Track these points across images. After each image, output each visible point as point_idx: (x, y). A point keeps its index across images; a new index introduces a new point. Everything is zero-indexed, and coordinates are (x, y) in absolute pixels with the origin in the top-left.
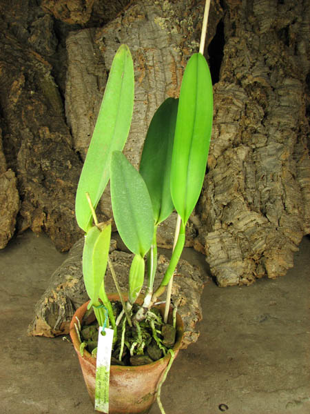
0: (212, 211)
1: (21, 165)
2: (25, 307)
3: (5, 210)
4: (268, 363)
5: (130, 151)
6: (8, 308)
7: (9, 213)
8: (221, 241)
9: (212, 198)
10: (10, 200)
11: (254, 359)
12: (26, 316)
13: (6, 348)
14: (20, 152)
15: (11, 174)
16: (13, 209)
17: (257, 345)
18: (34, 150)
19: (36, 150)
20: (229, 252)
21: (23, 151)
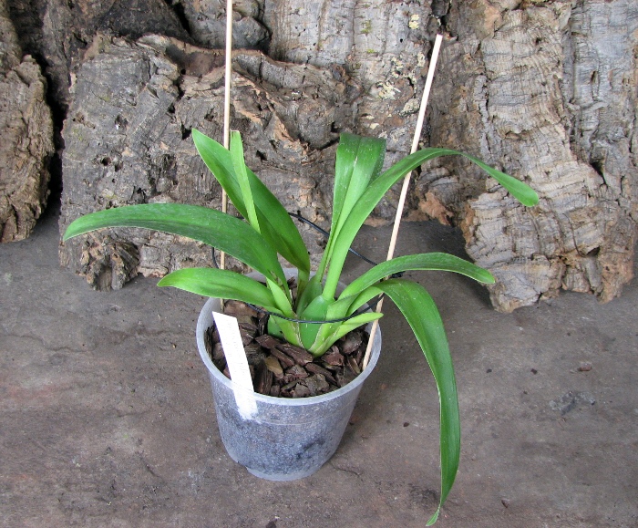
0: (483, 142)
1: (53, 45)
2: (82, 378)
3: (24, 156)
4: (580, 515)
5: (297, 12)
6: (46, 381)
7: (34, 162)
8: (504, 214)
9: (483, 110)
10: (33, 131)
11: (552, 503)
12: (85, 402)
13: (49, 484)
14: (48, 15)
15: (30, 68)
16: (41, 153)
17: (559, 469)
18: (80, 10)
19: (85, 10)
20: (518, 241)
21: (54, 11)
